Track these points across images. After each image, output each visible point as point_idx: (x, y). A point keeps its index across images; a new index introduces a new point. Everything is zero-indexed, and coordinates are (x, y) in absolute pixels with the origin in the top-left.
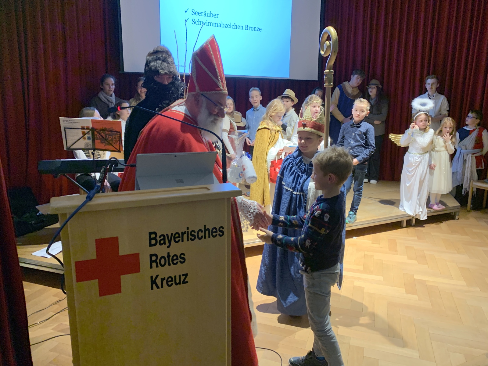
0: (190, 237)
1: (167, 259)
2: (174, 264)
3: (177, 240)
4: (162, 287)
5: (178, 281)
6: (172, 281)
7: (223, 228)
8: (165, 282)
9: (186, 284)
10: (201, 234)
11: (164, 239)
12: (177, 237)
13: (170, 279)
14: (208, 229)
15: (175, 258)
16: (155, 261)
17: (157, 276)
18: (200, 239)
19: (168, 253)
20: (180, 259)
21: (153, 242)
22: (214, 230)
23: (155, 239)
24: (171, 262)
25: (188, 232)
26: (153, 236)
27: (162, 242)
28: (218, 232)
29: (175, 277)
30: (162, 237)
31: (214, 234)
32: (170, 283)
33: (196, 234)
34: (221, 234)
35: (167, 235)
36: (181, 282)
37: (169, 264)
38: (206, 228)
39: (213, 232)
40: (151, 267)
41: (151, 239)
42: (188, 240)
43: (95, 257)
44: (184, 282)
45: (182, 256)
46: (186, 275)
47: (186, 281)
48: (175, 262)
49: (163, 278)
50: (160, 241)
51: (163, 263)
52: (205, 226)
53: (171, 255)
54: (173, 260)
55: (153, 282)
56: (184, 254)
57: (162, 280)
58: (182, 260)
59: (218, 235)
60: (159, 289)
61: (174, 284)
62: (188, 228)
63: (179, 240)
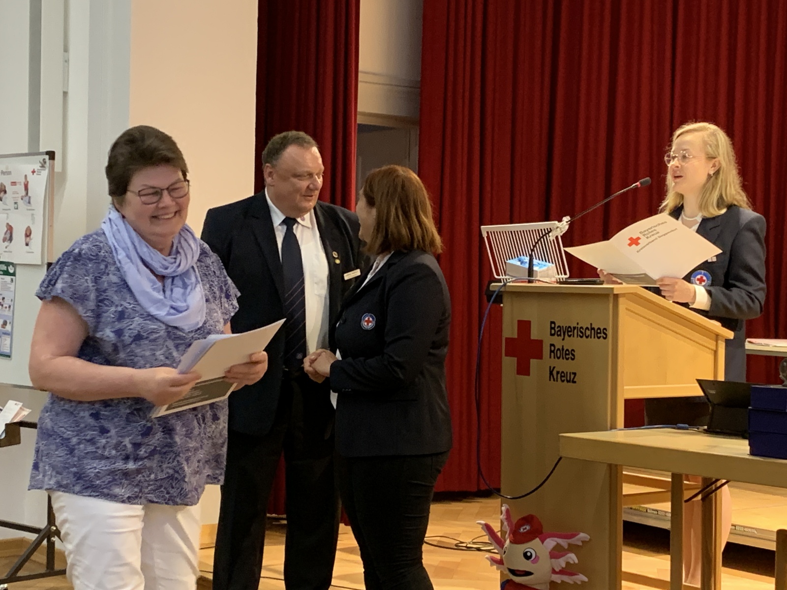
0: (579, 333)
1: (561, 351)
2: (567, 359)
3: (570, 334)
4: (557, 381)
5: (568, 379)
6: (564, 376)
7: (606, 331)
8: (559, 375)
9: (574, 384)
10: (588, 333)
11: (560, 331)
12: (568, 331)
13: (563, 375)
14: (593, 329)
15: (567, 352)
16: (553, 352)
17: (554, 368)
18: (587, 337)
19: (563, 346)
20: (571, 355)
21: (553, 332)
22: (599, 331)
23: (554, 328)
24: (564, 356)
25: (578, 327)
26: (553, 325)
27: (559, 333)
28: (602, 335)
29: (567, 373)
30: (559, 329)
31: (599, 335)
32: (563, 379)
33: (584, 331)
34: (605, 336)
35: (563, 327)
36: (572, 379)
37: (563, 358)
38: (593, 326)
39: (598, 333)
40: (550, 357)
41: (552, 328)
42: (577, 337)
43: (516, 336)
44: (575, 382)
45: (573, 352)
46: (575, 374)
47: (575, 380)
48: (567, 357)
49: (558, 370)
50: (558, 331)
51: (559, 355)
52: (591, 324)
53: (565, 349)
54: (566, 354)
55: (551, 373)
56: (574, 351)
57: (558, 373)
58: (573, 357)
59: (602, 338)
60: (554, 382)
61: (565, 381)
62: (578, 324)
63: (571, 335)
